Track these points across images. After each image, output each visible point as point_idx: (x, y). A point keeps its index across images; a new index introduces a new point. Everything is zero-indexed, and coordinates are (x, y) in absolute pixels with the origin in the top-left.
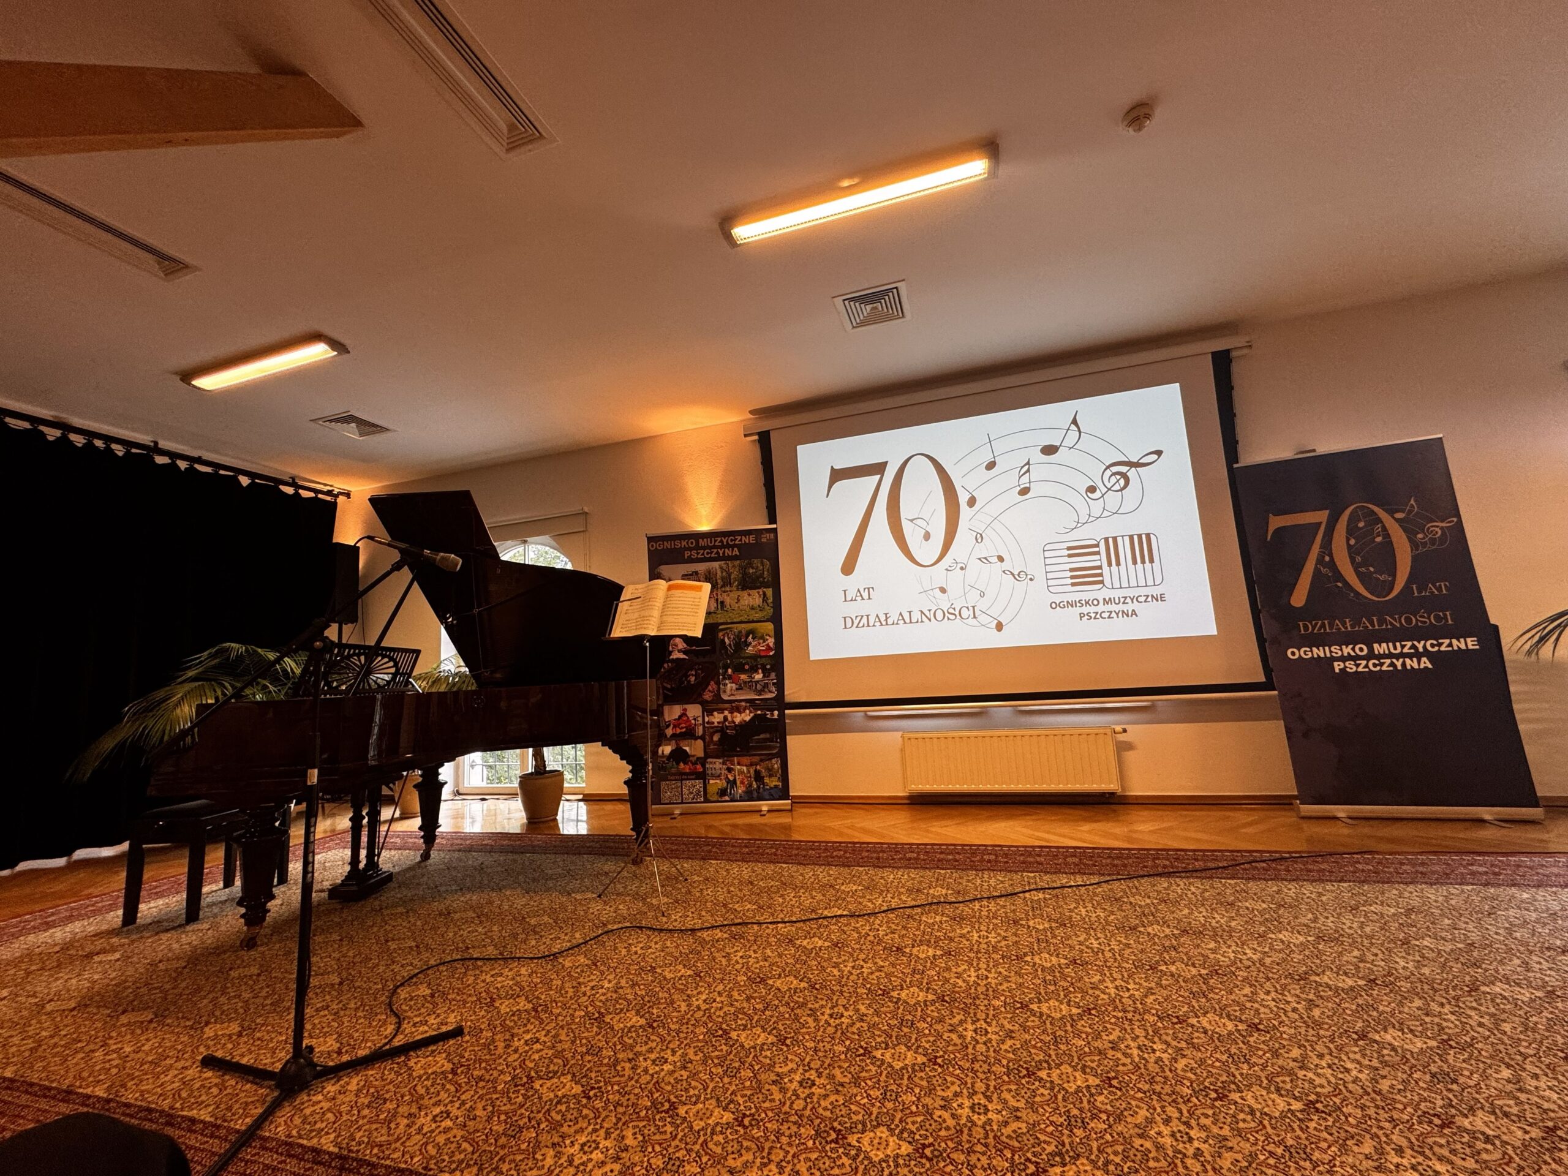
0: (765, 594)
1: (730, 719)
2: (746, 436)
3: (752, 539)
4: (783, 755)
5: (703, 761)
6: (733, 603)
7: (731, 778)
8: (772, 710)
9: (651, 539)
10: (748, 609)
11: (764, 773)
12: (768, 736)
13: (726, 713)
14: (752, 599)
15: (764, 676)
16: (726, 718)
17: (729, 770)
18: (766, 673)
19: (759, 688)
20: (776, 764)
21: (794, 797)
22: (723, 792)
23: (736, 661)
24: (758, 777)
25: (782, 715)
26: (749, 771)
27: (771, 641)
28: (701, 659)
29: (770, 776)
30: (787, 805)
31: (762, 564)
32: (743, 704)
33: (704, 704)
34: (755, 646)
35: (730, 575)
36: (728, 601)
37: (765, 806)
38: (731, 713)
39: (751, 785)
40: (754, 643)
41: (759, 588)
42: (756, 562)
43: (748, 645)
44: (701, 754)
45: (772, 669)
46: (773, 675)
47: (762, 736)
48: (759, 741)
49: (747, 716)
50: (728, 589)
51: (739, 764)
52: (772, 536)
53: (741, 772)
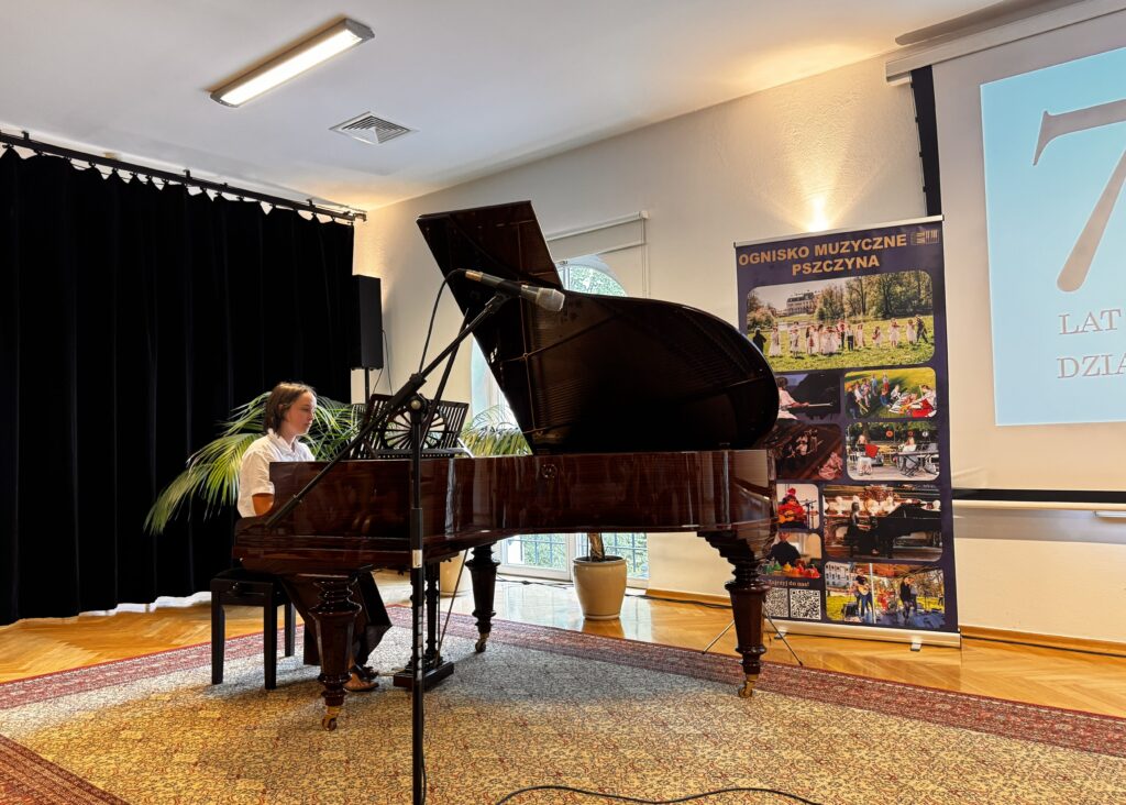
0: (921, 325)
1: (862, 508)
2: (889, 79)
3: (900, 241)
4: (947, 565)
5: (820, 565)
6: (869, 339)
7: (864, 593)
8: (931, 499)
9: (740, 250)
10: (892, 348)
11: (915, 589)
12: (923, 536)
13: (856, 499)
14: (902, 331)
15: (918, 448)
16: (855, 507)
17: (861, 580)
18: (922, 443)
19: (909, 464)
20: (936, 578)
21: (965, 629)
22: (850, 611)
23: (872, 425)
24: (906, 593)
25: (947, 508)
26: (892, 585)
27: (931, 397)
28: (817, 421)
29: (926, 595)
30: (953, 639)
31: (918, 278)
32: (884, 487)
33: (820, 483)
34: (903, 403)
35: (863, 297)
36: (859, 335)
37: (916, 637)
38: (865, 499)
39: (894, 605)
40: (903, 398)
41: (912, 315)
42: (907, 276)
43: (891, 401)
44: (818, 555)
45: (933, 437)
46: (933, 447)
47: (913, 536)
48: (907, 543)
49: (889, 506)
50: (860, 317)
51: (875, 573)
52: (935, 233)
53: (878, 586)
